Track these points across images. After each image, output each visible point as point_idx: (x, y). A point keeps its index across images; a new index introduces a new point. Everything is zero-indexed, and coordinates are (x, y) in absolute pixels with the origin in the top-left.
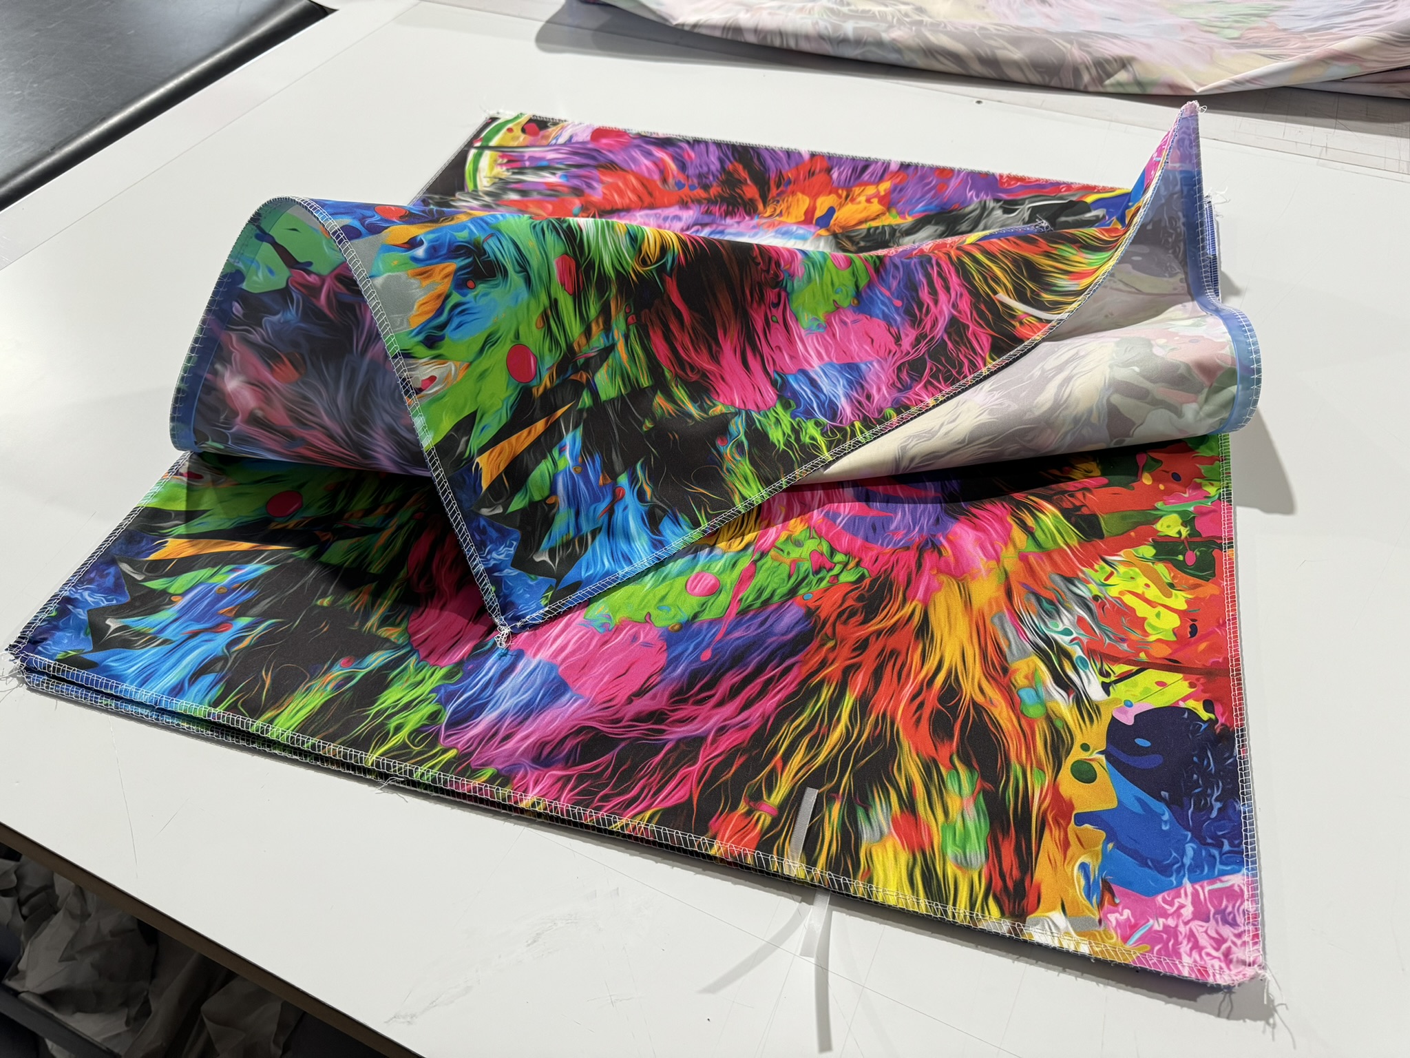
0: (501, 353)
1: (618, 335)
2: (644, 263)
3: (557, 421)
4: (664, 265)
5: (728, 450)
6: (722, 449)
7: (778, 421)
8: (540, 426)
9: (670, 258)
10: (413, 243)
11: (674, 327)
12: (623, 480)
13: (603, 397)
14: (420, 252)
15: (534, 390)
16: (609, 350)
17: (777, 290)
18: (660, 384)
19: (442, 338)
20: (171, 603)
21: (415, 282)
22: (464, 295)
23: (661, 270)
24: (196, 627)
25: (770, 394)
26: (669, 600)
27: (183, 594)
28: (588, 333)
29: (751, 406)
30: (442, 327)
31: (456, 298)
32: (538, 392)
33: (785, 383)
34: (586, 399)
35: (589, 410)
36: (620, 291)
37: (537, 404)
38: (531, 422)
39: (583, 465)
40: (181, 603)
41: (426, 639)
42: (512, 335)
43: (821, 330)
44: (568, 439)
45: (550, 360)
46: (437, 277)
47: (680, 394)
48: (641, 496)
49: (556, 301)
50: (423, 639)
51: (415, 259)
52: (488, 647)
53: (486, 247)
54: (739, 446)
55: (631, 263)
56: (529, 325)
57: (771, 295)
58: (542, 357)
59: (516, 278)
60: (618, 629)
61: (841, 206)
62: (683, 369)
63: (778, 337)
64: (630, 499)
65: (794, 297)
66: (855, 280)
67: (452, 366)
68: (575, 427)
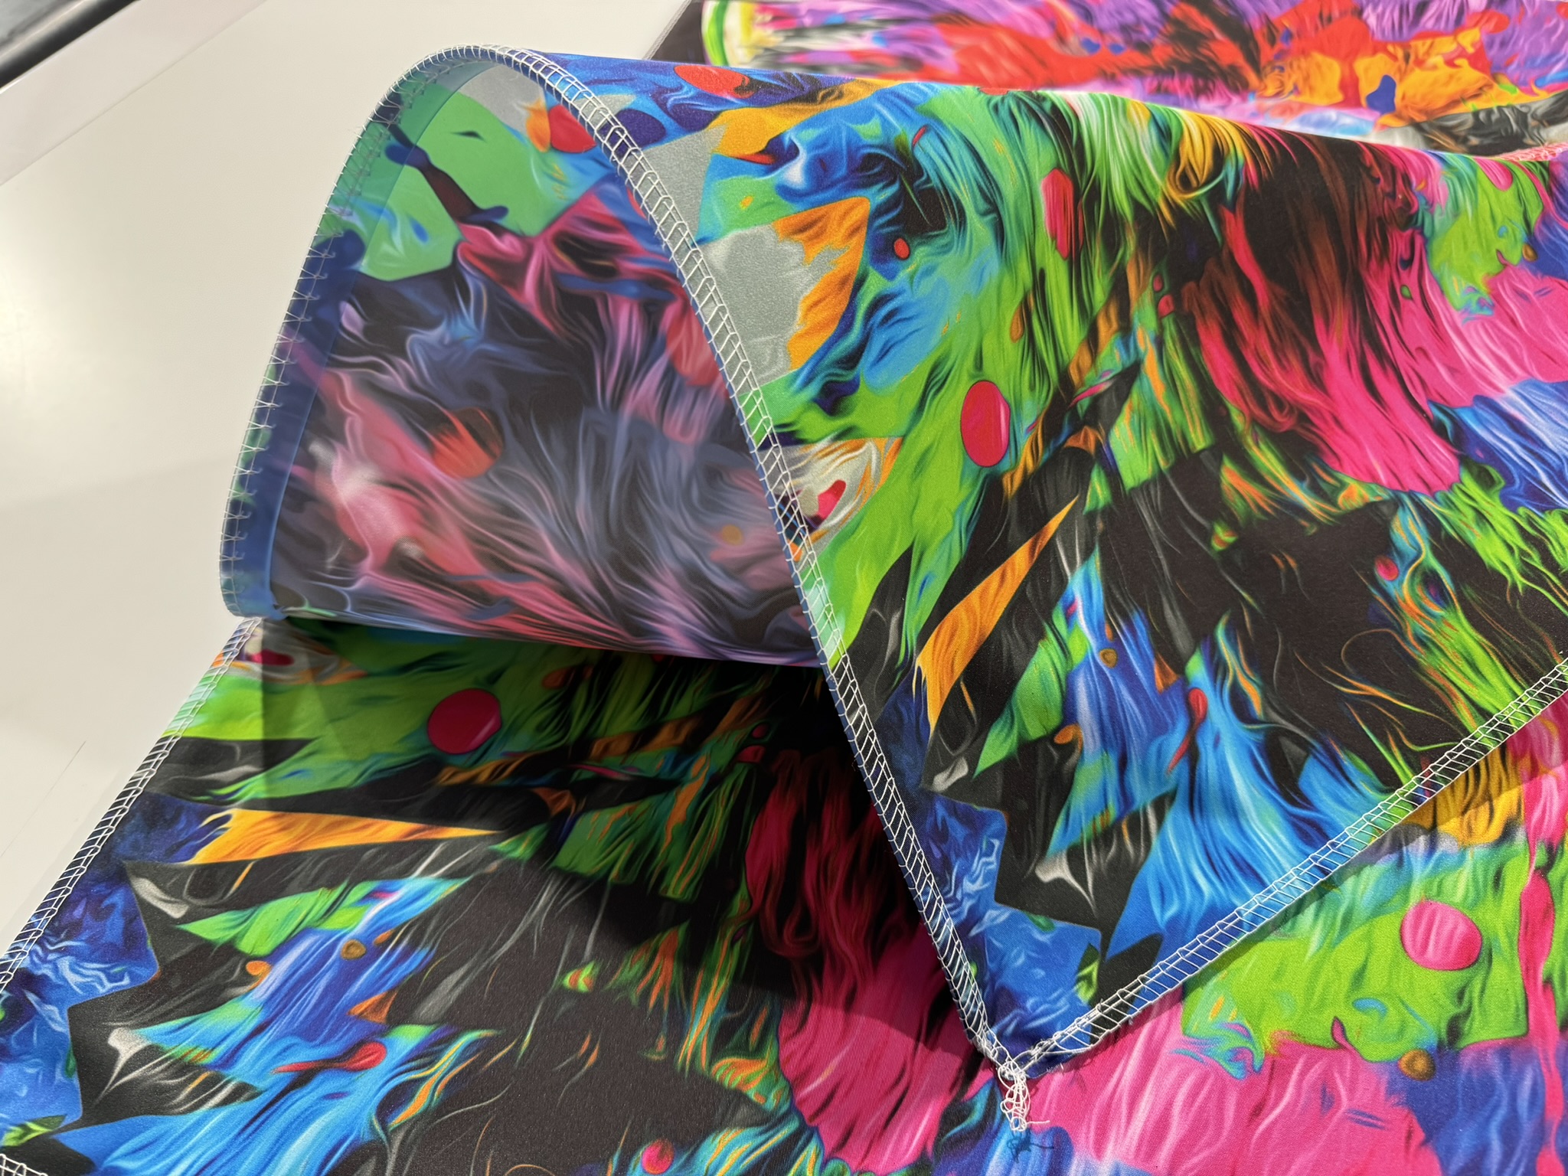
0: (953, 402)
1: (1144, 340)
2: (1185, 184)
3: (1051, 545)
4: (1221, 187)
5: (1404, 589)
6: (1391, 587)
7: (1481, 517)
8: (1020, 561)
9: (1230, 171)
10: (777, 154)
11: (1241, 315)
12: (1197, 668)
13: (1129, 481)
14: (795, 173)
15: (1006, 481)
16: (1130, 375)
17: (1409, 232)
18: (1227, 443)
19: (853, 387)
20: (247, 979)
21: (793, 249)
22: (890, 276)
23: (1216, 196)
24: (306, 1054)
25: (1442, 454)
26: (1375, 983)
27: (274, 957)
28: (1092, 341)
29: (1413, 484)
30: (852, 360)
31: (875, 284)
32: (1012, 484)
33: (1460, 427)
34: (1099, 491)
35: (1107, 512)
36: (1142, 245)
37: (1013, 509)
38: (1004, 553)
39: (1117, 644)
40: (270, 979)
41: (830, 1097)
42: (969, 363)
43: (1487, 312)
44: (1076, 585)
45: (1031, 409)
46: (836, 234)
47: (1267, 460)
48: (1240, 706)
49: (1043, 273)
50: (823, 1095)
51: (787, 192)
52: (976, 1116)
53: (919, 155)
54: (1430, 581)
55: (1161, 187)
56: (999, 335)
57: (1399, 246)
58: (1019, 404)
59: (979, 227)
60: (1278, 1067)
61: (1403, 74)
62: (1265, 408)
63: (1415, 327)
64: (1219, 716)
65: (1435, 245)
66: (1522, 209)
67: (870, 450)
68: (1087, 555)
